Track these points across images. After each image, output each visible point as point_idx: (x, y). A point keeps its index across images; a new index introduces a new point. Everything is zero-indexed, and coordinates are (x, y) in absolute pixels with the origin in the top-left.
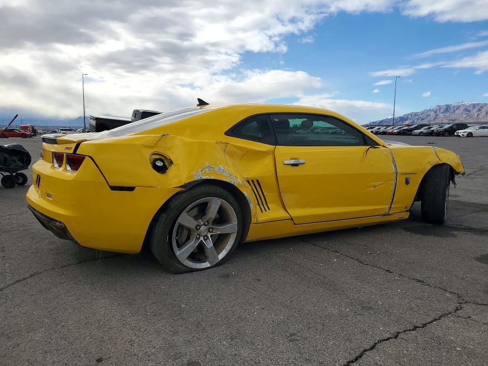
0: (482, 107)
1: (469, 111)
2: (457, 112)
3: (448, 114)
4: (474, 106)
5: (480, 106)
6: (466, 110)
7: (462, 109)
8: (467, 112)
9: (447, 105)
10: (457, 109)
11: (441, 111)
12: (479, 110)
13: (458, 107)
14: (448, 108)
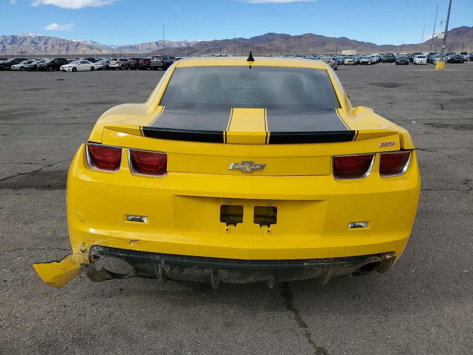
0: (47, 40)
1: (36, 43)
2: (24, 43)
3: (16, 46)
4: (40, 38)
5: (45, 39)
6: (32, 42)
7: (29, 41)
8: (35, 45)
9: (12, 36)
10: (24, 41)
11: (8, 42)
12: (46, 43)
13: (25, 39)
14: (14, 39)
